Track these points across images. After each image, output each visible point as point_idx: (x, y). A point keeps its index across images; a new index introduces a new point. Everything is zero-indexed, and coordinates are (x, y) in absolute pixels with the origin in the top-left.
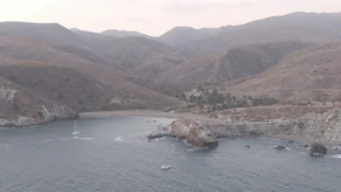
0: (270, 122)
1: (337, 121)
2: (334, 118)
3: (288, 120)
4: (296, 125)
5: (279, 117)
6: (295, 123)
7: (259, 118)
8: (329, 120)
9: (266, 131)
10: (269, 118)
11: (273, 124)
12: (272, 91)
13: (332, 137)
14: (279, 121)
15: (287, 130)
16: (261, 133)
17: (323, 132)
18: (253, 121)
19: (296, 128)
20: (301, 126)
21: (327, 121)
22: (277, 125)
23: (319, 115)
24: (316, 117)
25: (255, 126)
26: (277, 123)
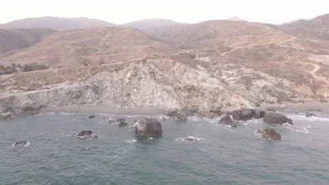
0: (52, 89)
1: (140, 79)
2: (135, 76)
3: (76, 84)
4: (90, 90)
5: (61, 81)
6: (87, 87)
7: (34, 85)
8: (129, 79)
9: (48, 103)
10: (47, 84)
11: (56, 91)
12: (41, 60)
13: (144, 101)
14: (64, 86)
15: (77, 97)
16: (41, 107)
17: (128, 95)
18: (25, 90)
19: (89, 93)
20: (96, 90)
21: (127, 81)
22: (63, 92)
23: (114, 74)
24: (112, 77)
25: (29, 96)
26: (61, 89)
